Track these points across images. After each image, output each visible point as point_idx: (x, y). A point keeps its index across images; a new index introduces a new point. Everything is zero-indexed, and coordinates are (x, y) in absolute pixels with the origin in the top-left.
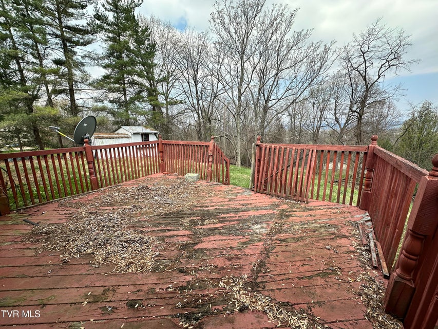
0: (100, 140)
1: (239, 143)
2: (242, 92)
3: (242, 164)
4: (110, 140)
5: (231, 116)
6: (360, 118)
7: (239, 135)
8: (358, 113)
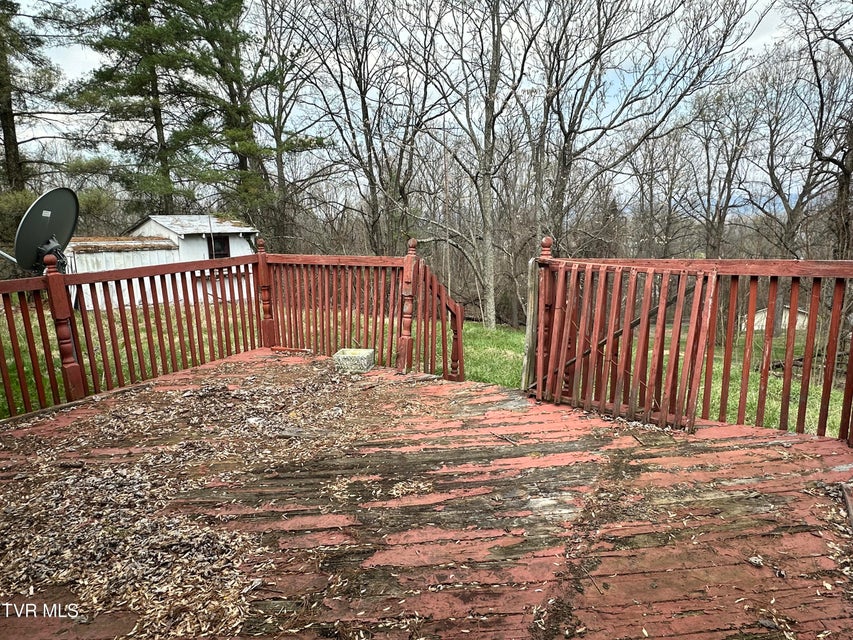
0: (89, 257)
1: (490, 257)
2: (496, 111)
3: (499, 320)
4: (117, 255)
5: (467, 182)
6: (844, 179)
7: (488, 233)
8: (840, 165)
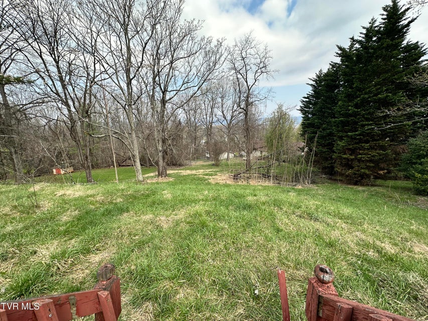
1: (135, 142)
2: (131, 77)
6: (246, 114)
7: (133, 132)
8: (245, 110)
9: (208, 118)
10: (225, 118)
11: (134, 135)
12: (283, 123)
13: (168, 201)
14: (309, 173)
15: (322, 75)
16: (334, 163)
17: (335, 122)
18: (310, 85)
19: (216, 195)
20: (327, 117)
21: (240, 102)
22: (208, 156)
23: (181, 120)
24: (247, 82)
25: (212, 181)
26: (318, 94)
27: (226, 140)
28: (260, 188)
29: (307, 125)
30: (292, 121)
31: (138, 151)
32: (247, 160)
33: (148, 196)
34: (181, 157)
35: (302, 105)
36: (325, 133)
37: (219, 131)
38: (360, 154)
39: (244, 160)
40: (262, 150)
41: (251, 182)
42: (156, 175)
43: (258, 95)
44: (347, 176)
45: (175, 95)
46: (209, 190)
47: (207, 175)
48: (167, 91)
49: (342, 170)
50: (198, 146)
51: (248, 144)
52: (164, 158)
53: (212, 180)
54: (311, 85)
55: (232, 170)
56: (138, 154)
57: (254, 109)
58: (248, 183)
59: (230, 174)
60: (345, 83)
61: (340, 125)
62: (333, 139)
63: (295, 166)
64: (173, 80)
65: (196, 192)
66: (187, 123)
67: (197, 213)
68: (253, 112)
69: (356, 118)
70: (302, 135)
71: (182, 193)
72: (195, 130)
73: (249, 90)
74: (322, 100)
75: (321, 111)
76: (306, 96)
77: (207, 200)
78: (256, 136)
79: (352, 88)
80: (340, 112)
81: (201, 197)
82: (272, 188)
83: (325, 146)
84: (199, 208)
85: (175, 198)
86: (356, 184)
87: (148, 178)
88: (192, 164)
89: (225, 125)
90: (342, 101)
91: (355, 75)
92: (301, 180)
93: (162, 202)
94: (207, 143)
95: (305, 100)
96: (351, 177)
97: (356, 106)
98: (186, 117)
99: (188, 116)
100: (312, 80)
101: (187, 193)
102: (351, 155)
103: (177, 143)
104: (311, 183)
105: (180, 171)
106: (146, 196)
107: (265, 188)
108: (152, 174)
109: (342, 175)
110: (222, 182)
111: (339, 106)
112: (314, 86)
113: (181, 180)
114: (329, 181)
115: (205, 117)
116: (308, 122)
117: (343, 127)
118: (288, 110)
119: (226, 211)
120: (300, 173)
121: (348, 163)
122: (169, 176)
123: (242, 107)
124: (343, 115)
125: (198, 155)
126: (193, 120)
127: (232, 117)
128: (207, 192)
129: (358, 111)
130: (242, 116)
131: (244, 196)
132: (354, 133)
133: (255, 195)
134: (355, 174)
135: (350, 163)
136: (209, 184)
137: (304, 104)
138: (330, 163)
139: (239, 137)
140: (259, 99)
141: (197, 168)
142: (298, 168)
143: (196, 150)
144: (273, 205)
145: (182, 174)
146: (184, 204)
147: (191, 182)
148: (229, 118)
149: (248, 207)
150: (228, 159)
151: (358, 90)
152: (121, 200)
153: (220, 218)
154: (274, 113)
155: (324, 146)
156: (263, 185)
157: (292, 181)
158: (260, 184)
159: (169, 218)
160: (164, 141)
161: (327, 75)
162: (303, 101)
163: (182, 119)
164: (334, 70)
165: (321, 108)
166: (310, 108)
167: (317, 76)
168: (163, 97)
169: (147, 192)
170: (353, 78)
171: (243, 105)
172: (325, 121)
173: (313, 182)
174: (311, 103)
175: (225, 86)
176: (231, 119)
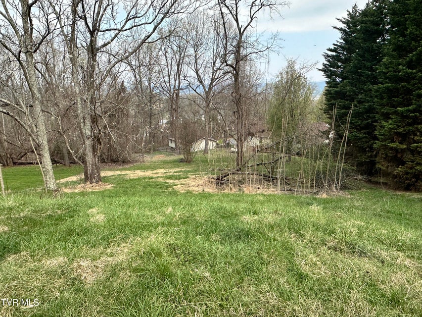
6: (236, 76)
7: (37, 102)
8: (235, 69)
9: (172, 81)
10: (201, 82)
11: (38, 108)
12: (296, 91)
13: (98, 227)
14: (338, 173)
15: (357, 14)
16: (376, 156)
17: (377, 91)
18: (339, 29)
19: (187, 214)
20: (365, 83)
21: (225, 55)
22: (173, 145)
23: (125, 84)
24: (237, 21)
25: (180, 188)
26: (351, 44)
27: (203, 119)
28: (261, 198)
29: (333, 95)
30: (309, 89)
31: (45, 137)
32: (238, 152)
33: (60, 219)
34: (125, 147)
35: (326, 63)
36: (361, 108)
37: (190, 104)
38: (415, 142)
39: (233, 152)
40: (262, 135)
41: (245, 189)
42: (81, 180)
43: (256, 44)
44: (395, 177)
45: (114, 38)
46: (174, 205)
47: (170, 178)
48: (99, 31)
49: (387, 167)
50: (155, 129)
51: (240, 125)
52: (94, 150)
53: (179, 186)
54: (341, 29)
55: (213, 170)
56: (45, 143)
57: (248, 68)
58: (240, 190)
59: (211, 176)
60: (393, 27)
61: (385, 96)
62: (375, 117)
63: (315, 162)
64: (109, 11)
65: (150, 209)
66: (136, 88)
67: (153, 250)
68: (248, 73)
69: (408, 83)
70: (326, 111)
71: (126, 213)
72: (150, 101)
73: (241, 34)
74: (358, 54)
75: (356, 73)
76: (332, 47)
77: (170, 224)
78: (253, 112)
79: (403, 35)
80: (385, 73)
81: (159, 219)
82: (281, 198)
83: (362, 128)
84: (155, 240)
85: (111, 221)
86: (407, 188)
87: (66, 185)
88: (145, 159)
89: (202, 94)
90: (389, 56)
91: (409, 14)
92: (326, 184)
93: (87, 231)
94: (171, 123)
95: (330, 53)
96: (400, 178)
97: (410, 65)
98: (133, 78)
99: (138, 77)
100: (341, 21)
101: (135, 212)
102: (401, 143)
103: (118, 123)
104: (341, 189)
105: (124, 172)
106: (57, 220)
107: (269, 199)
108: (74, 178)
109: (386, 174)
110: (197, 189)
111: (385, 64)
112: (345, 31)
113: (126, 187)
114: (368, 185)
115: (167, 79)
116: (336, 89)
117: (390, 98)
118: (304, 70)
119: (207, 244)
120: (324, 173)
121: (396, 156)
122: (105, 180)
123: (229, 63)
124: (390, 79)
125: (156, 144)
126: (147, 84)
127: (212, 80)
128: (170, 209)
129: (411, 73)
130: (229, 80)
131: (237, 215)
132: (406, 108)
133: (255, 213)
134: (407, 173)
135: (399, 156)
136: (175, 193)
137: (329, 61)
138: (369, 157)
139: (225, 114)
140: (256, 51)
141: (152, 167)
142: (320, 164)
143: (153, 136)
144: (288, 230)
145: (128, 178)
146: (127, 232)
147: (143, 191)
148: (207, 82)
149: (244, 235)
150: (205, 151)
151: (413, 39)
152: (6, 229)
153: (195, 259)
154: (281, 73)
155: (359, 128)
156: (265, 193)
157: (312, 187)
158: (260, 191)
159: (98, 263)
160: (94, 120)
161: (365, 13)
162: (328, 56)
163: (126, 81)
164: (376, 6)
165: (355, 67)
166: (338, 67)
167: (349, 14)
168: (91, 41)
169: (59, 212)
170: (406, 20)
171: (231, 59)
172: (362, 89)
173: (344, 187)
174: (340, 60)
175: (200, 27)
176: (212, 83)
